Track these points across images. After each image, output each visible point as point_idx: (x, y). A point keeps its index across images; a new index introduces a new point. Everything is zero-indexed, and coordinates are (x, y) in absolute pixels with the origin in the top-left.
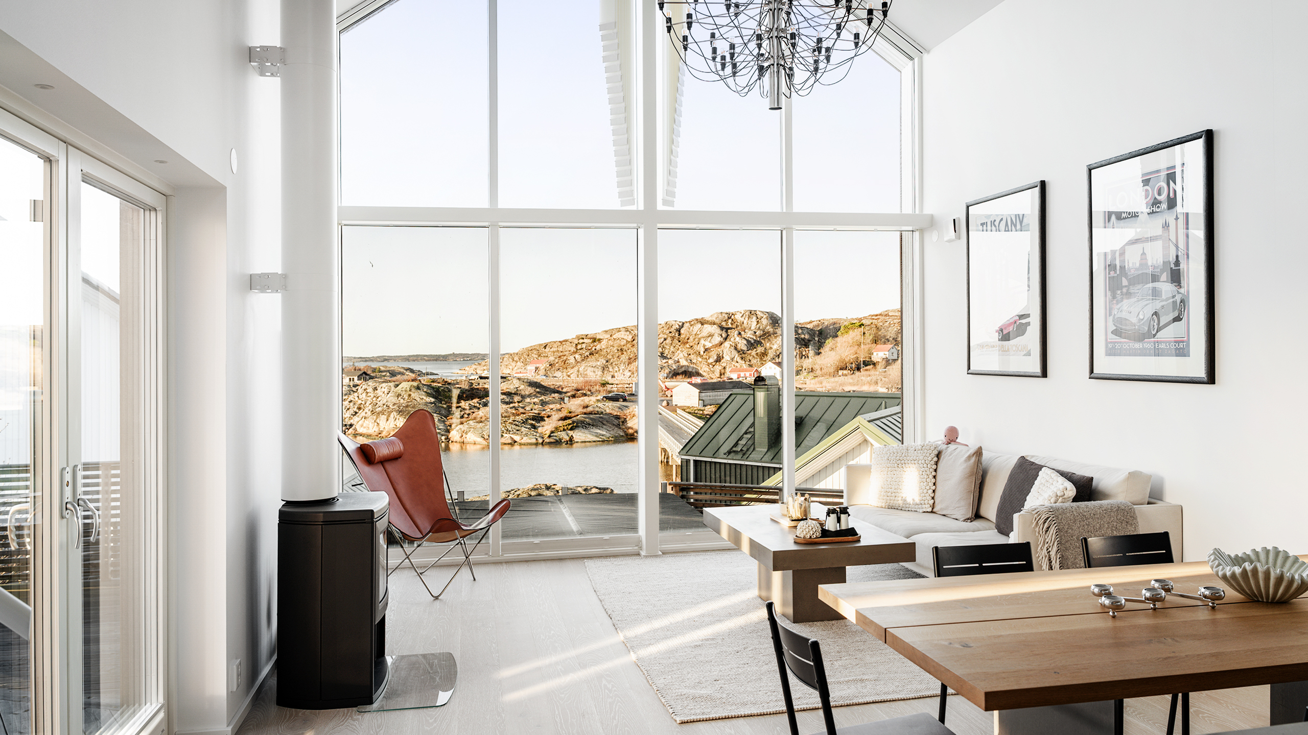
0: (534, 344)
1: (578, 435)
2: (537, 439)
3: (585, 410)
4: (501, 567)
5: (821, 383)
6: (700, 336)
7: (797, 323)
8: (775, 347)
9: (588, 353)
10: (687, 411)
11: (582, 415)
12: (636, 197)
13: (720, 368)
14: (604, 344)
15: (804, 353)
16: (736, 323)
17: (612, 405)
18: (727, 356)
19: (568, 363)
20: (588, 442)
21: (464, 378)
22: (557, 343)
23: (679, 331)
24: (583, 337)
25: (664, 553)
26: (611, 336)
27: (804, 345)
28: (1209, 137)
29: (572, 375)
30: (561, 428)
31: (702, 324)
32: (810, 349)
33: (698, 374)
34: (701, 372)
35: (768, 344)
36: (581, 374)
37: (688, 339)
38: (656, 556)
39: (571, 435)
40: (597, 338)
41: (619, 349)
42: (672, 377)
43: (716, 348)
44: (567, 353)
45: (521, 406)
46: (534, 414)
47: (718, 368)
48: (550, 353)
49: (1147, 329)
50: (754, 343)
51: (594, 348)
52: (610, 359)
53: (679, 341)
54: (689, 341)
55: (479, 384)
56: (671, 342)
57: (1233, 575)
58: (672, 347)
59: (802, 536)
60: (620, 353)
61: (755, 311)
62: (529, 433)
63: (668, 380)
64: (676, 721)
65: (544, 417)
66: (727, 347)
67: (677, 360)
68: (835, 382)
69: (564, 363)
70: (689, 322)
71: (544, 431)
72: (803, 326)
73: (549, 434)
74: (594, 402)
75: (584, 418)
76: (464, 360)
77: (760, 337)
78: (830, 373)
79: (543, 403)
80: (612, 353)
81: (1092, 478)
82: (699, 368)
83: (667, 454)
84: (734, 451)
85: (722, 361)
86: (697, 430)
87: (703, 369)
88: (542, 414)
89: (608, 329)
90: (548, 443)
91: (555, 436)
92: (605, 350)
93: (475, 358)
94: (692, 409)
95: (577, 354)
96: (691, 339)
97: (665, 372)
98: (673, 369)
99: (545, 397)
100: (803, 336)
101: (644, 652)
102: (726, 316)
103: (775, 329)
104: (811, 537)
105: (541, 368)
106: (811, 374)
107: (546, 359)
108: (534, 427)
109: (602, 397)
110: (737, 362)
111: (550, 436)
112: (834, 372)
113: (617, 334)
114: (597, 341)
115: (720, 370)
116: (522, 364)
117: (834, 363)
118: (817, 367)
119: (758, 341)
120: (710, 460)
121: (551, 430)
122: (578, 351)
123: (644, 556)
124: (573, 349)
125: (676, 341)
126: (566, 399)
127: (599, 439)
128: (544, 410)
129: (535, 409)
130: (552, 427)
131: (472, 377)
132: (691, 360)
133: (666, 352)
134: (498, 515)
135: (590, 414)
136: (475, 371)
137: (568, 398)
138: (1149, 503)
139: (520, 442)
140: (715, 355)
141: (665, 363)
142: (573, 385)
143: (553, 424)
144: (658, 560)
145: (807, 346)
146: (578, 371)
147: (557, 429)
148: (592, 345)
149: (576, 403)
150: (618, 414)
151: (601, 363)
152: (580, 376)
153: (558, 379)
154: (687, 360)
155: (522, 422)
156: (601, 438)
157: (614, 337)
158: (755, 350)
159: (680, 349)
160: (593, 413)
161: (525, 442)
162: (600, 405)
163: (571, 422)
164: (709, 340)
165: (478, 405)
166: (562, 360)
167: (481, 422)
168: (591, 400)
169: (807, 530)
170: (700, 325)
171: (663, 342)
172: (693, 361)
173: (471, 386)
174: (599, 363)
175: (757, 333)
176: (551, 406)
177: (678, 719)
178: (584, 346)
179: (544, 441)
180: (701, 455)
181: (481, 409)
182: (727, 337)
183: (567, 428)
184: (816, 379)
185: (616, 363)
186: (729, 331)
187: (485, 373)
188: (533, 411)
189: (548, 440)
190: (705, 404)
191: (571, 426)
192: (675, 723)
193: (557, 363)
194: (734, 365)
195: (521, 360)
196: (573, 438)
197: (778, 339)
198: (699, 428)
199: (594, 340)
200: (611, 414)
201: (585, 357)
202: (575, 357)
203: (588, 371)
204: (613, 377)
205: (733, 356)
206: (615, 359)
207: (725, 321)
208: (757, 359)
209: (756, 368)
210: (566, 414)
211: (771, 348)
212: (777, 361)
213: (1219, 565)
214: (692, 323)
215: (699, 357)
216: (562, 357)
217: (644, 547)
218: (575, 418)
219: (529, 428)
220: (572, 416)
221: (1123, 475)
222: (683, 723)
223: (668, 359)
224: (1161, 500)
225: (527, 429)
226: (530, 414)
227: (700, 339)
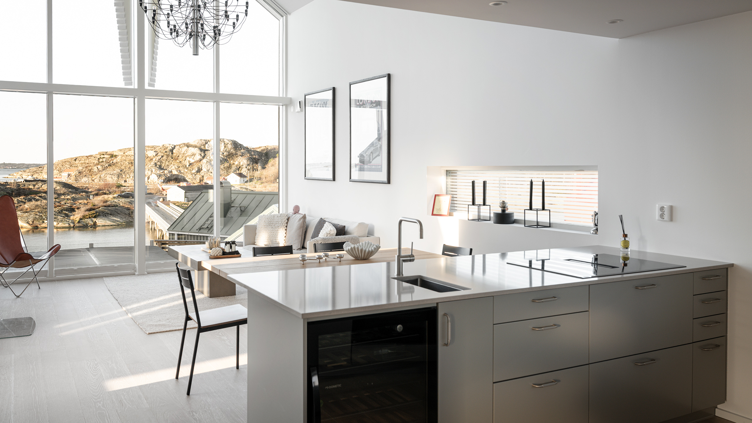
0: (67, 158)
1: (100, 221)
2: (69, 224)
3: (105, 204)
4: (55, 283)
5: (266, 187)
6: (186, 155)
7: (251, 147)
8: (236, 163)
9: (107, 165)
10: (177, 204)
11: (103, 208)
12: (133, 81)
13: (200, 176)
14: (119, 159)
15: (255, 168)
16: (211, 147)
17: (124, 201)
18: (205, 168)
19: (92, 172)
20: (107, 226)
21: (13, 181)
22: (84, 157)
23: (172, 151)
24: (104, 153)
25: (149, 273)
26: (124, 153)
27: (255, 162)
28: (389, 76)
29: (95, 180)
30: (87, 216)
31: (188, 147)
32: (259, 165)
33: (185, 180)
34: (187, 179)
35: (232, 161)
36: (102, 179)
37: (178, 157)
38: (144, 275)
39: (94, 221)
40: (114, 154)
41: (130, 162)
42: (167, 183)
43: (197, 163)
44: (92, 165)
45: (57, 201)
46: (67, 207)
47: (198, 176)
48: (79, 164)
49: (369, 159)
50: (223, 160)
51: (112, 161)
52: (123, 169)
53: (172, 158)
54: (179, 158)
55: (25, 185)
56: (166, 158)
57: (349, 250)
58: (167, 162)
59: (213, 255)
60: (130, 165)
61: (223, 139)
62: (64, 220)
63: (164, 184)
64: (146, 333)
65: (74, 208)
66: (204, 163)
67: (170, 170)
68: (274, 186)
69: (90, 172)
70: (179, 145)
71: (75, 218)
72: (254, 150)
73: (78, 221)
74: (111, 199)
75: (104, 209)
76: (12, 168)
77: (226, 156)
78: (271, 181)
79: (74, 199)
80: (124, 165)
81: (345, 226)
82: (185, 177)
83: (163, 232)
84: (203, 228)
85: (201, 172)
86: (180, 215)
87: (189, 177)
88: (73, 207)
89: (122, 148)
90: (78, 226)
91: (83, 222)
92: (120, 163)
93: (21, 167)
94: (180, 203)
95: (99, 165)
96: (180, 156)
97: (162, 179)
98: (168, 177)
99: (75, 195)
100: (254, 156)
101: (135, 314)
102: (204, 142)
103: (237, 151)
104: (217, 255)
105: (72, 175)
106: (259, 181)
107: (76, 169)
108: (67, 216)
109: (117, 195)
110: (212, 173)
111: (79, 222)
112: (274, 180)
113: (128, 152)
114: (114, 156)
115: (200, 178)
116: (58, 172)
117: (274, 174)
118: (263, 177)
119: (225, 159)
120: (188, 234)
121: (80, 218)
122: (100, 163)
123: (137, 275)
124: (96, 162)
125: (170, 158)
126: (91, 197)
127: (115, 224)
128: (75, 204)
129: (68, 203)
130: (81, 215)
131: (19, 181)
132: (180, 171)
133: (163, 165)
134: (54, 252)
135: (108, 206)
136: (21, 176)
137: (92, 196)
138: (367, 237)
139: (56, 226)
140: (197, 168)
141: (162, 173)
142: (96, 187)
143: (81, 213)
144: (145, 276)
145: (257, 163)
146: (100, 177)
147: (84, 217)
148: (110, 160)
149: (98, 199)
150: (129, 207)
151: (117, 172)
152: (101, 180)
153: (84, 182)
154: (177, 171)
155: (58, 212)
156: (116, 223)
157: (126, 154)
158: (223, 165)
159: (173, 164)
160: (111, 206)
161: (61, 226)
162: (115, 200)
163: (94, 212)
164: (192, 158)
165: (24, 200)
166: (88, 169)
167: (27, 212)
168: (109, 197)
169: (215, 252)
170: (186, 148)
171: (161, 158)
172: (182, 172)
173: (18, 187)
174: (115, 172)
175: (224, 154)
176: (80, 201)
177: (147, 333)
178: (104, 160)
179: (74, 225)
180: (182, 231)
181: (26, 203)
182: (205, 156)
183: (92, 216)
184: (263, 184)
185: (128, 172)
186: (206, 152)
187: (29, 178)
188: (67, 205)
189: (77, 225)
190: (189, 200)
191: (94, 215)
192: (146, 334)
193: (84, 171)
194: (209, 175)
195: (57, 169)
196: (96, 223)
197: (238, 158)
198: (181, 214)
199: (112, 156)
200: (123, 206)
201: (105, 167)
202: (97, 168)
203: (107, 177)
204: (125, 181)
205: (208, 169)
206: (127, 169)
207: (204, 145)
208: (224, 171)
209: (224, 177)
210: (91, 207)
211: (234, 164)
212: (238, 172)
213: (346, 247)
214: (181, 146)
215: (185, 169)
216: (88, 167)
217: (137, 270)
218: (97, 209)
219: (63, 217)
220: (95, 208)
221: (357, 224)
222: (149, 334)
223: (164, 170)
224: (373, 236)
225: (62, 217)
226: (64, 207)
227: (186, 157)
